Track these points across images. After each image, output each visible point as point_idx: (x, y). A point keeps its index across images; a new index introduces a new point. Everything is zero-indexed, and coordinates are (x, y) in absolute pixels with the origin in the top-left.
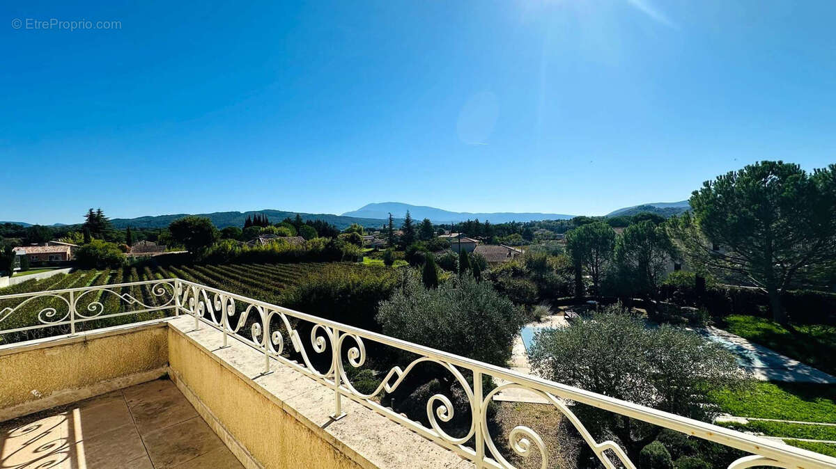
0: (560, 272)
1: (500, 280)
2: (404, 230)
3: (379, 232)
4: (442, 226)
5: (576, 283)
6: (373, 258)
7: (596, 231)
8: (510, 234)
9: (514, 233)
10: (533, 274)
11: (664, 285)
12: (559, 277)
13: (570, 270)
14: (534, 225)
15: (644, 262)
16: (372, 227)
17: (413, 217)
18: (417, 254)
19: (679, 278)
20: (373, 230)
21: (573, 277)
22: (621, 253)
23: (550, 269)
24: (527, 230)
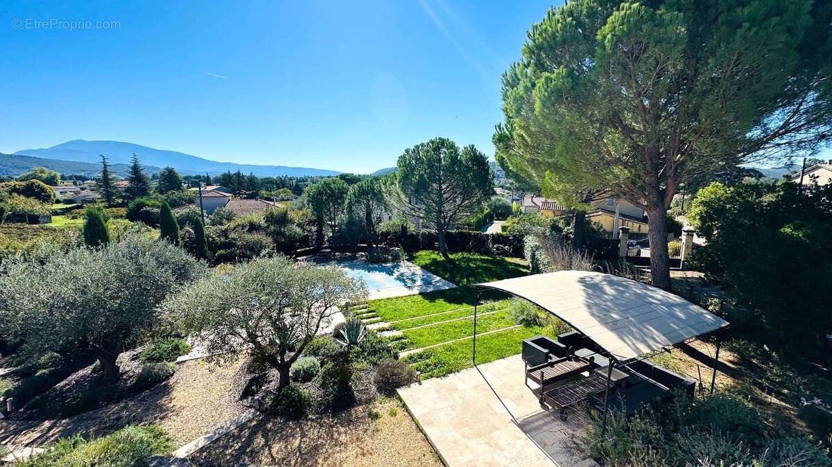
0: (299, 225)
1: (232, 235)
2: (131, 180)
3: (94, 182)
4: (198, 177)
5: (316, 235)
6: (74, 218)
7: (332, 186)
8: (278, 188)
9: (284, 188)
10: (272, 228)
11: (383, 232)
12: (298, 230)
13: (311, 222)
14: (306, 181)
15: (369, 214)
16: (82, 174)
17: (142, 163)
18: (146, 211)
19: (392, 226)
20: (84, 179)
21: (314, 229)
22: (350, 205)
23: (292, 222)
24: (297, 185)
